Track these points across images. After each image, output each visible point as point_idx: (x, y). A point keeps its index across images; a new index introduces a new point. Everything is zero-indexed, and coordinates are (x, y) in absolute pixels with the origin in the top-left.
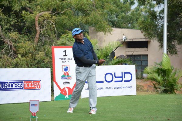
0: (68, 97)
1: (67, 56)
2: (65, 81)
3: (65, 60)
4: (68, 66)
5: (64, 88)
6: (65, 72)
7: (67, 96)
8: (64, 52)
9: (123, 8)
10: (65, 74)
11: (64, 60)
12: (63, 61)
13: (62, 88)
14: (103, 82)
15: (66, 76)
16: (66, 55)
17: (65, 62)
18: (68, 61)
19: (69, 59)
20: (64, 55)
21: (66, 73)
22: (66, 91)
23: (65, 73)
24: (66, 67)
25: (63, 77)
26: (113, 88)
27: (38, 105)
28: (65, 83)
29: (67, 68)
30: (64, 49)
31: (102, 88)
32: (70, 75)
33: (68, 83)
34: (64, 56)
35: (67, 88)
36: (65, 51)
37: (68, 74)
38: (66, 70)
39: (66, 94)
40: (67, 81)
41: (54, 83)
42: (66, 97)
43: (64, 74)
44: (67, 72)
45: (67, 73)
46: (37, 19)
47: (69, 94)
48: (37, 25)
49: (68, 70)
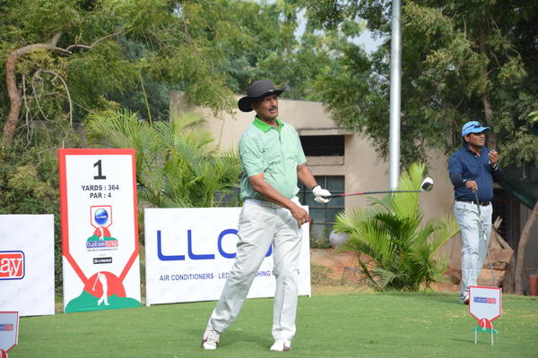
0: (106, 304)
1: (104, 178)
2: (99, 253)
3: (97, 192)
4: (108, 210)
5: (96, 275)
6: (98, 226)
7: (104, 298)
8: (95, 165)
9: (271, 40)
10: (97, 233)
11: (94, 191)
12: (91, 195)
13: (88, 276)
14: (212, 257)
15: (102, 238)
16: (100, 177)
17: (100, 195)
18: (108, 192)
19: (112, 187)
20: (97, 175)
21: (102, 230)
22: (99, 285)
23: (98, 229)
24: (100, 212)
25: (92, 243)
27: (15, 327)
28: (98, 261)
29: (105, 213)
30: (96, 158)
31: (210, 276)
32: (113, 236)
33: (109, 260)
34: (96, 178)
35: (103, 276)
36: (99, 164)
37: (107, 233)
38: (101, 219)
40: (103, 252)
41: (64, 259)
42: (100, 302)
43: (95, 233)
44: (105, 225)
45: (106, 230)
46: (10, 67)
47: (109, 294)
48: (12, 84)
49: (108, 222)
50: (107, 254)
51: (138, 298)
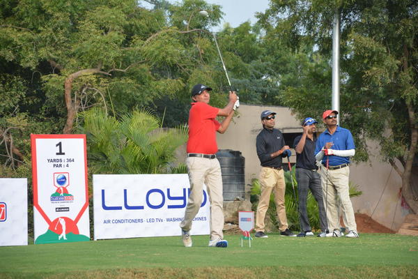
0: (65, 238)
1: (64, 154)
2: (59, 205)
3: (59, 163)
4: (66, 175)
5: (58, 219)
6: (59, 186)
7: (63, 234)
8: (57, 145)
10: (58, 191)
11: (56, 163)
12: (54, 165)
13: (52, 220)
14: (142, 208)
15: (62, 194)
16: (61, 153)
17: (61, 165)
18: (66, 164)
19: (69, 160)
20: (58, 152)
21: (62, 189)
22: (60, 226)
23: (59, 188)
24: (61, 176)
25: (55, 197)
26: (164, 219)
28: (59, 210)
29: (64, 178)
30: (57, 141)
31: (140, 221)
32: (69, 193)
33: (67, 209)
34: (57, 154)
35: (63, 220)
36: (60, 144)
37: (65, 191)
38: (62, 181)
39: (60, 231)
40: (63, 204)
41: (35, 208)
42: (60, 237)
44: (64, 186)
50: (66, 205)
51: (88, 235)
